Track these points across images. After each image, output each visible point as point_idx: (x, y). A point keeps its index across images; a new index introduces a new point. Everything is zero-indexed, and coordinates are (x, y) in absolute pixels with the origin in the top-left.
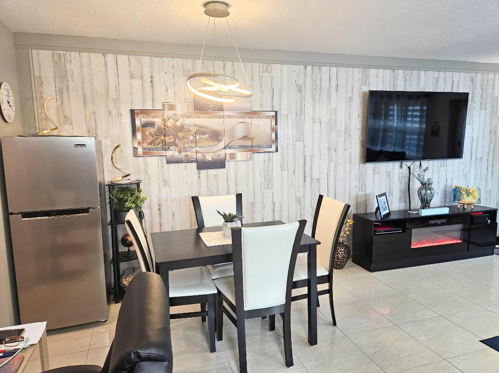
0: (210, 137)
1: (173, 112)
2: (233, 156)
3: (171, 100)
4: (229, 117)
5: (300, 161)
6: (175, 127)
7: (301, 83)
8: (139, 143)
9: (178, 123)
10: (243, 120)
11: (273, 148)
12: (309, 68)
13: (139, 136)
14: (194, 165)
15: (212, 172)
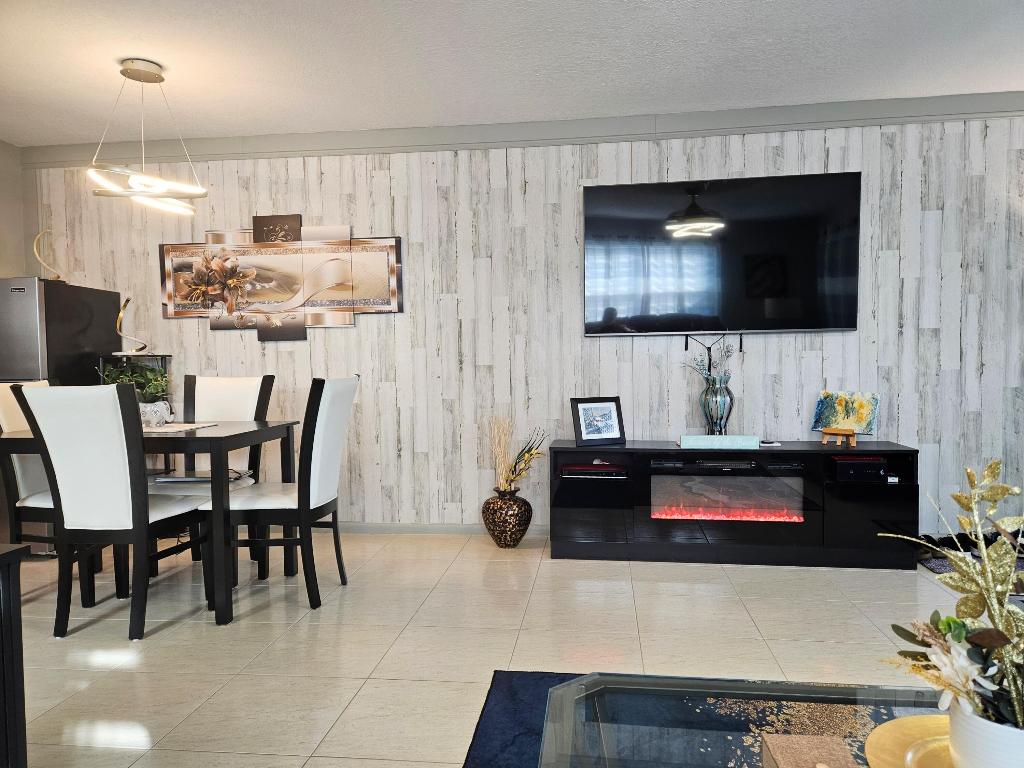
0: (279, 286)
1: (221, 246)
2: (318, 319)
3: (219, 228)
4: (311, 250)
5: (451, 329)
6: (223, 270)
7: (446, 182)
8: (170, 297)
9: (228, 265)
10: (335, 256)
11: (394, 306)
12: (463, 155)
13: (170, 285)
14: (255, 333)
15: (285, 346)
